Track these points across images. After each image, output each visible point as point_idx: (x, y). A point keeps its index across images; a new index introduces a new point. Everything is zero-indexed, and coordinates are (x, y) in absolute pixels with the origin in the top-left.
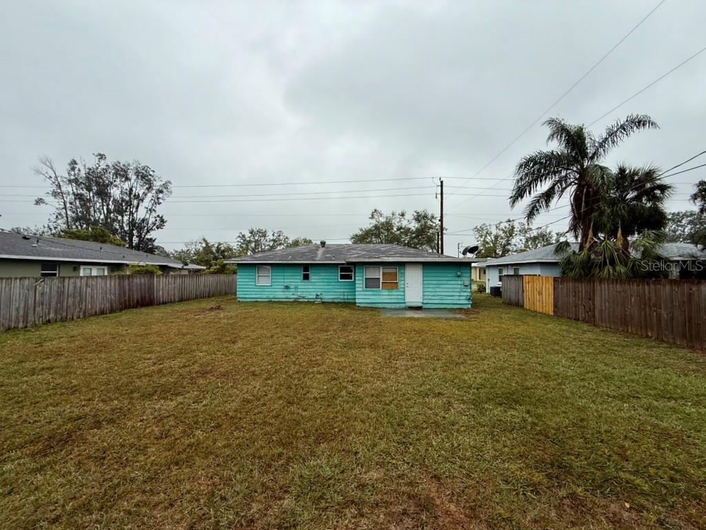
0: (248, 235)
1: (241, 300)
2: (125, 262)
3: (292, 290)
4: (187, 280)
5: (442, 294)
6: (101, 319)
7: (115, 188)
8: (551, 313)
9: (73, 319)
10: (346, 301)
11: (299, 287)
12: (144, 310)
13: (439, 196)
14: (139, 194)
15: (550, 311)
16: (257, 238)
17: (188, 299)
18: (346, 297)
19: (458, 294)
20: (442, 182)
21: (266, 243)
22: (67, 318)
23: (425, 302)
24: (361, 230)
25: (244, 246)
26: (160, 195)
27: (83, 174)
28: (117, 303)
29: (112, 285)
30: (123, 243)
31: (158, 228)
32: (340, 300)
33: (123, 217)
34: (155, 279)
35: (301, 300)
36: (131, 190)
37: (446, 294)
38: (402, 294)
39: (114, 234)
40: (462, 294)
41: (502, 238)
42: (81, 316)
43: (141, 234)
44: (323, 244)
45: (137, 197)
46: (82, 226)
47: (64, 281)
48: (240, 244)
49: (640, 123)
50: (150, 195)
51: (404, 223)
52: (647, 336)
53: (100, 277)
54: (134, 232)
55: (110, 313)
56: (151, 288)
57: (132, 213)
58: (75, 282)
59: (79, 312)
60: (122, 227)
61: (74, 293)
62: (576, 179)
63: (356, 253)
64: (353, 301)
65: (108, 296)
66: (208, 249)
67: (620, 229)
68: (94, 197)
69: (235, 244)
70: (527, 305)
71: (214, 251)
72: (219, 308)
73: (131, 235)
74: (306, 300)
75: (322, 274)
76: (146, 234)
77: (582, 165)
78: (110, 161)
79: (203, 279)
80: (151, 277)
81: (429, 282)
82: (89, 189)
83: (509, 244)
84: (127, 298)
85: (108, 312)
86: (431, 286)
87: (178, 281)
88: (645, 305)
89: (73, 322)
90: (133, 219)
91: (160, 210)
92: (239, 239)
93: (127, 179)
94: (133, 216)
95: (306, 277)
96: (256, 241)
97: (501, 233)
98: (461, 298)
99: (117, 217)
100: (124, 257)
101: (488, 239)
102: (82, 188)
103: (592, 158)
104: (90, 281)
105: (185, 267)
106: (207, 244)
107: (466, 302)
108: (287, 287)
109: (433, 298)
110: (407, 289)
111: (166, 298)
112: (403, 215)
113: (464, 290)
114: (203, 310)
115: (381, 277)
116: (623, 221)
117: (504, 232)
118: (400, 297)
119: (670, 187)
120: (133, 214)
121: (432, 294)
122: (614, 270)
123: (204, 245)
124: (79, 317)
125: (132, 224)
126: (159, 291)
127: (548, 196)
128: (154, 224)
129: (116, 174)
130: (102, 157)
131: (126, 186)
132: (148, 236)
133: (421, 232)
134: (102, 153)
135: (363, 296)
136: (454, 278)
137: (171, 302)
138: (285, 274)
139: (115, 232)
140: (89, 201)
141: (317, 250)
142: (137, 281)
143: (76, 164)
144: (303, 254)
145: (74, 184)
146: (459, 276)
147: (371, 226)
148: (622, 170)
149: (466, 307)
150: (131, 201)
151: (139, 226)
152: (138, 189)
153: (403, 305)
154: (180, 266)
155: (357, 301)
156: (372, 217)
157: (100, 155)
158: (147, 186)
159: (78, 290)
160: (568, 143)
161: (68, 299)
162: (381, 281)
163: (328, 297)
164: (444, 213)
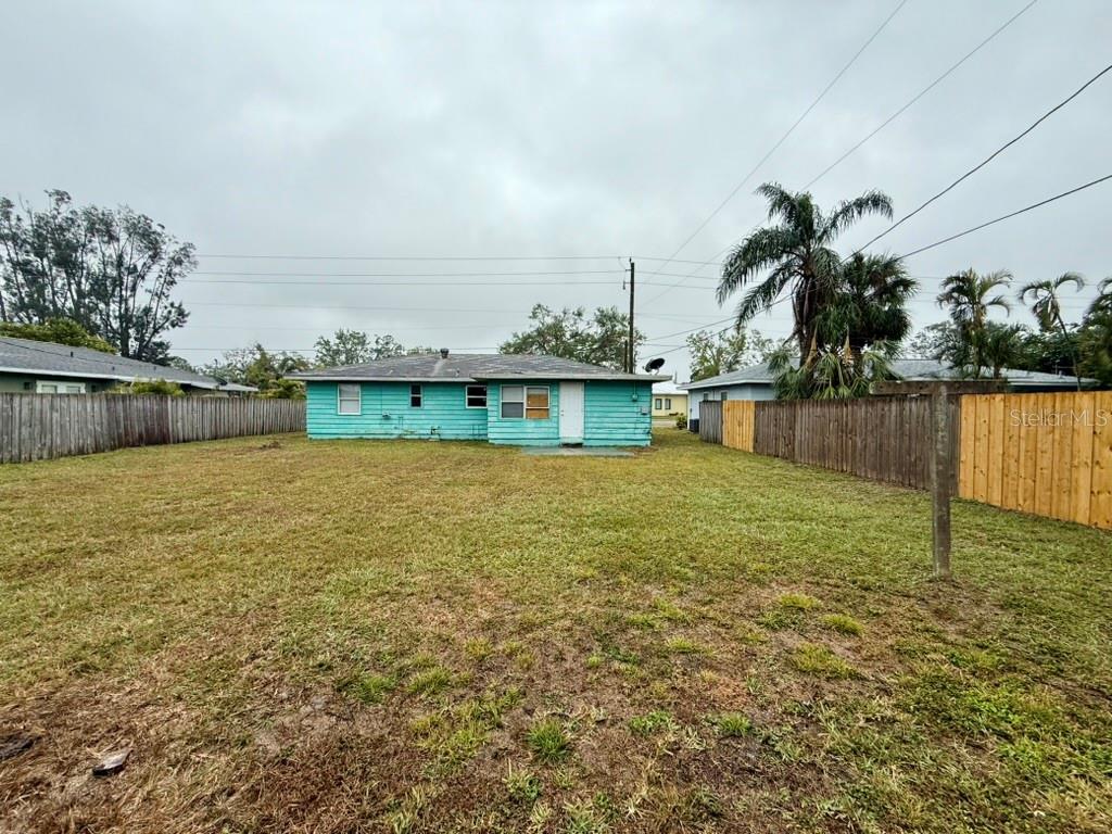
0: (334, 341)
1: (314, 437)
2: (116, 377)
3: (394, 422)
4: (224, 407)
5: (611, 425)
6: (79, 459)
7: (90, 255)
8: (751, 450)
9: (30, 460)
10: (476, 437)
11: (406, 417)
12: (151, 449)
13: (628, 286)
14: (135, 267)
15: (749, 446)
16: (349, 347)
17: (227, 436)
18: (476, 432)
19: (632, 425)
20: (633, 265)
21: (366, 354)
22: (20, 458)
23: (587, 436)
24: (515, 336)
25: (328, 359)
26: (176, 269)
27: (26, 224)
28: (106, 438)
29: (96, 409)
30: (109, 347)
31: (173, 326)
32: (467, 437)
33: (107, 304)
34: (169, 402)
35: (408, 437)
36: (120, 257)
37: (616, 425)
38: (555, 425)
39: (92, 334)
40: (638, 426)
41: (728, 353)
42: (45, 456)
43: (143, 335)
44: (445, 353)
45: (132, 270)
46: (30, 319)
47: (12, 399)
48: (320, 355)
49: (877, 202)
50: (156, 268)
51: (582, 327)
52: (842, 471)
53: (76, 395)
54: (132, 331)
55: (94, 453)
56: (162, 415)
57: (123, 300)
58: (31, 403)
59: (41, 449)
60: (107, 323)
61: (31, 421)
62: (801, 268)
63: (492, 368)
64: (483, 437)
65: (90, 427)
66: (264, 363)
67: (848, 338)
68: (51, 269)
69: (311, 355)
70: (725, 443)
71: (276, 366)
72: (275, 445)
73: (125, 338)
74: (417, 437)
75: (441, 398)
76: (153, 335)
77: (808, 248)
78: (79, 204)
79: (250, 405)
80: (161, 399)
81: (593, 409)
82: (41, 254)
83: (738, 362)
84: (122, 431)
85: (91, 451)
86: (596, 415)
87: (209, 407)
88: (842, 432)
89: (32, 464)
90: (127, 310)
91: (176, 295)
92: (318, 347)
93: (112, 238)
94: (126, 304)
95: (416, 402)
96: (348, 352)
97: (726, 345)
98: (637, 431)
99: (97, 305)
100: (113, 369)
101: (708, 354)
102: (27, 252)
103: (820, 238)
104: (57, 402)
105: (221, 388)
106: (263, 355)
107: (644, 437)
108: (387, 418)
109: (600, 431)
110: (561, 419)
111: (189, 433)
112: (579, 314)
113: (642, 420)
114: (251, 449)
115: (525, 401)
116: (852, 327)
117: (731, 344)
118: (551, 430)
119: (914, 283)
120: (126, 300)
121: (597, 425)
122: (837, 393)
123: (258, 357)
124: (41, 458)
125: (125, 318)
126: (177, 422)
127: (767, 290)
128: (167, 319)
129: (91, 230)
130: (61, 197)
131: (111, 251)
132: (156, 339)
133: (606, 340)
134: (62, 189)
135: (499, 429)
136: (626, 404)
137: (197, 439)
138: (384, 397)
139: (94, 329)
140: (43, 274)
141: (435, 363)
142: (138, 404)
143: (11, 206)
144: (413, 367)
145: (10, 243)
146: (635, 401)
147: (533, 329)
148: (858, 258)
149: (643, 444)
150: (121, 279)
151: (139, 322)
152: (136, 256)
153: (556, 442)
154: (211, 386)
155: (490, 436)
156: (534, 316)
157: (58, 193)
158: (150, 253)
159: (38, 416)
160: (790, 216)
161: (20, 429)
162: (525, 407)
163: (448, 434)
164: (635, 311)
